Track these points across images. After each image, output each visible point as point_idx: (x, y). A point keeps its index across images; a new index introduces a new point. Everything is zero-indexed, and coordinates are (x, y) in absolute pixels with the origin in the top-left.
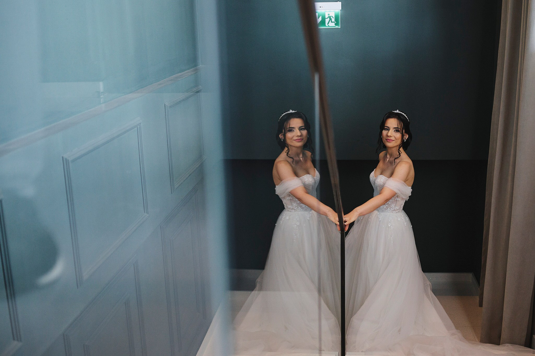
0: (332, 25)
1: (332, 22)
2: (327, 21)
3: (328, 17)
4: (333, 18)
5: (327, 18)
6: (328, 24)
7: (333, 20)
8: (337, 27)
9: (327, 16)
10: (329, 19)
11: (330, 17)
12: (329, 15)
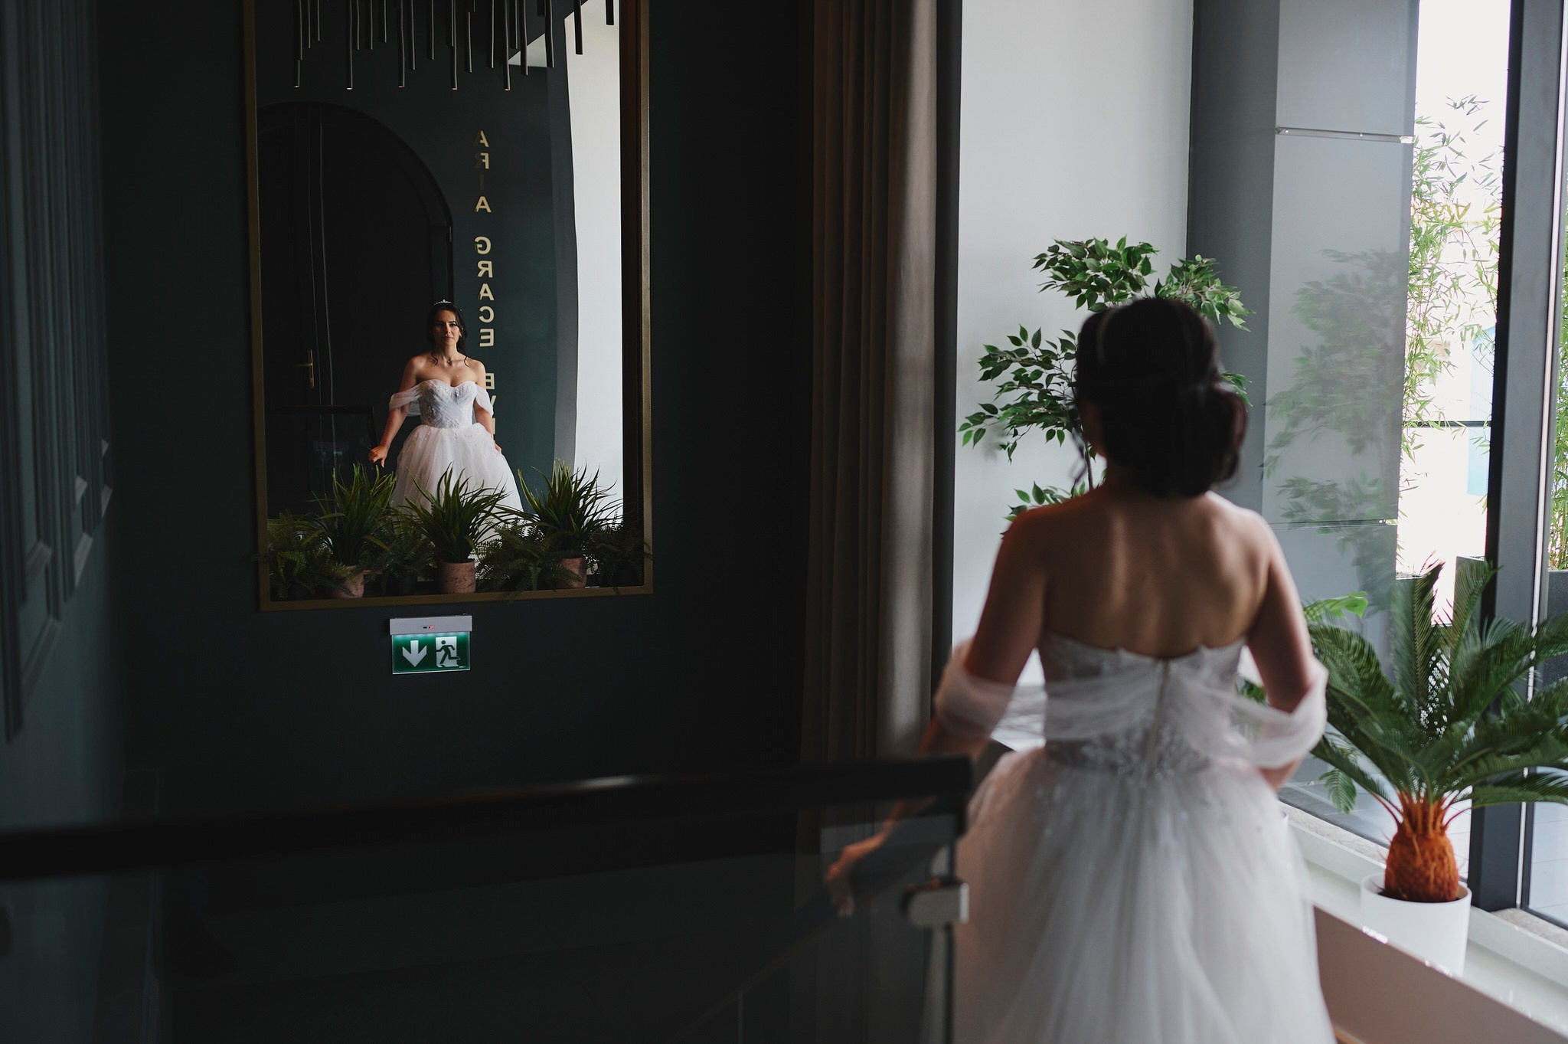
0: (451, 664)
1: (451, 658)
2: (440, 655)
3: (443, 648)
4: (454, 649)
5: (440, 650)
6: (442, 662)
7: (454, 653)
8: (462, 668)
9: (439, 645)
10: (443, 652)
11: (446, 648)
12: (443, 642)
